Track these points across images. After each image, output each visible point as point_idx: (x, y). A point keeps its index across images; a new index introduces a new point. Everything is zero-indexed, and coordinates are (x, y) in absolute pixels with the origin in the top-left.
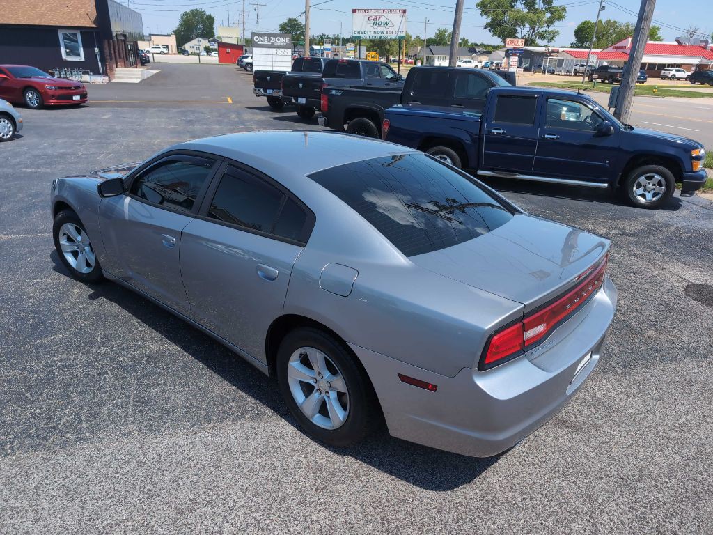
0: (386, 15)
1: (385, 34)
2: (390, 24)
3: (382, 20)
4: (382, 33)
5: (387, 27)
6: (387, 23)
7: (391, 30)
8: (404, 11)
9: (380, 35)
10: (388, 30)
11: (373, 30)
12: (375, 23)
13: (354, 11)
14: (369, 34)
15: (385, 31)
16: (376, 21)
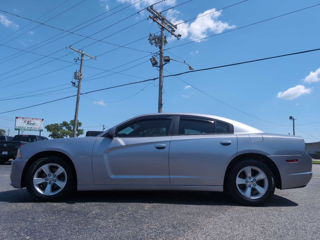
0: (34, 120)
1: (33, 128)
2: (36, 125)
3: (31, 122)
4: (32, 128)
5: (34, 125)
6: (34, 124)
7: (36, 127)
8: (43, 120)
9: (30, 128)
10: (35, 127)
11: (26, 126)
12: (28, 123)
13: (17, 118)
14: (24, 128)
15: (33, 127)
16: (29, 123)
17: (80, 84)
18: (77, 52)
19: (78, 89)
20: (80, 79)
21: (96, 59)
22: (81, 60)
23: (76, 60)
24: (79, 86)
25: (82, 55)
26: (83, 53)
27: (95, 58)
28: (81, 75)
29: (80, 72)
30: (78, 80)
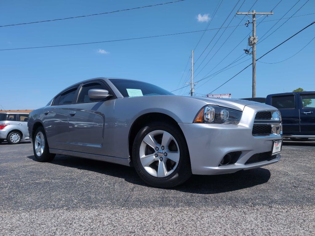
17: (254, 50)
18: (246, 14)
19: (253, 55)
20: (253, 44)
21: (272, 13)
22: (253, 23)
23: (248, 25)
24: (253, 52)
25: (254, 16)
26: (254, 13)
27: (270, 13)
28: (254, 39)
29: (253, 36)
30: (252, 46)
